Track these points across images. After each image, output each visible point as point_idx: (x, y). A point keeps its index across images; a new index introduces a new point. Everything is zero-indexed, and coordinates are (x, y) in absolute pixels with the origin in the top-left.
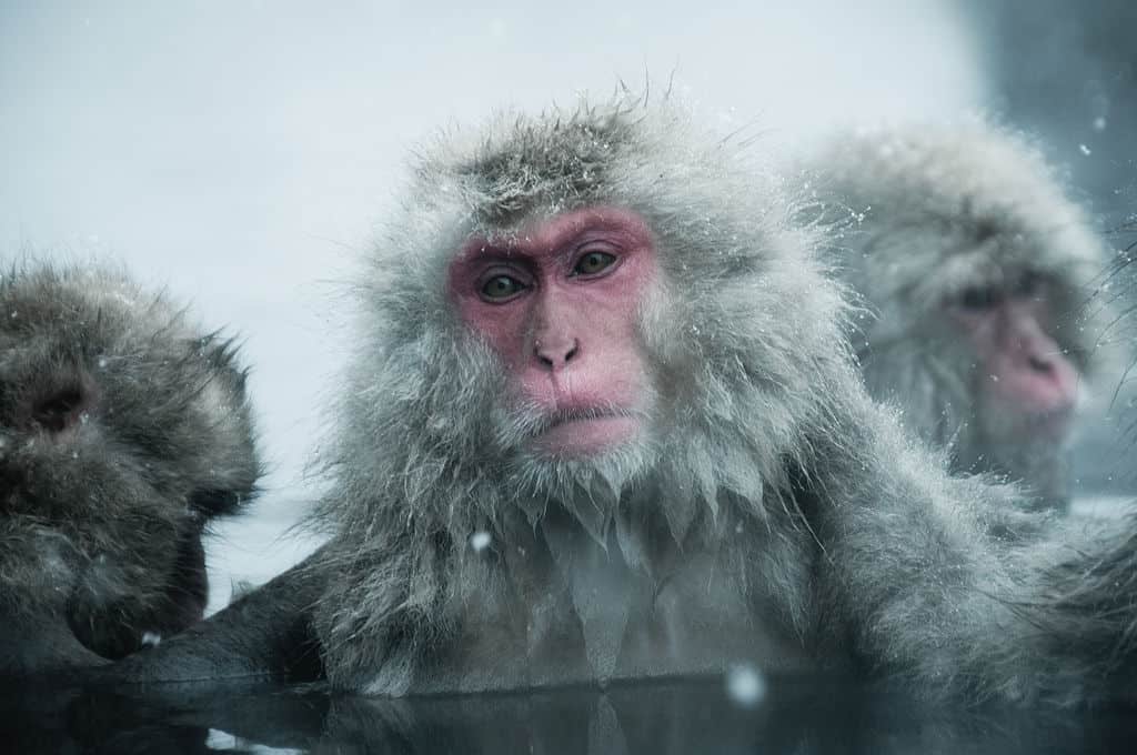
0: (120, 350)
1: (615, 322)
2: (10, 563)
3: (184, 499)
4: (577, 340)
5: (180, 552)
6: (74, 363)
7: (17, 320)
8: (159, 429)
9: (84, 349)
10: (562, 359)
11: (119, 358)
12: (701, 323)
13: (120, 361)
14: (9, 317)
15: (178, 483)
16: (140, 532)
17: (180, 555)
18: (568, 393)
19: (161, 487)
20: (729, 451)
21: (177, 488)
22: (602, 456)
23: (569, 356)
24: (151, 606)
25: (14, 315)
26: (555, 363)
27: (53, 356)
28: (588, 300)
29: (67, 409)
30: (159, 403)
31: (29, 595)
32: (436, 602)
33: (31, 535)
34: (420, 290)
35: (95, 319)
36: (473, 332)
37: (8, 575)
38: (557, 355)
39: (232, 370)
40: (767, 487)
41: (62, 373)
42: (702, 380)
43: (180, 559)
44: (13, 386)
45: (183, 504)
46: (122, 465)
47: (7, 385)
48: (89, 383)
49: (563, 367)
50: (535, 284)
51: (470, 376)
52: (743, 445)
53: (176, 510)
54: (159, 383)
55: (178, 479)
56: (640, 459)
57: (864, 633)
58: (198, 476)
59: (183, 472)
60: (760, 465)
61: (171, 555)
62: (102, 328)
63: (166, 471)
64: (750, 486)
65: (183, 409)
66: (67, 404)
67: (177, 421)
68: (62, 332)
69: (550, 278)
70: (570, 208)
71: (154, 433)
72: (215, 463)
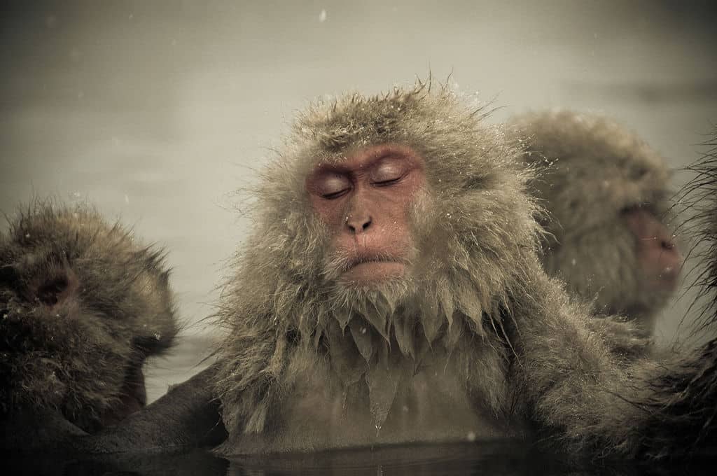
0: (89, 255)
1: (396, 210)
2: (27, 378)
3: (128, 342)
4: (371, 218)
5: (127, 373)
6: (62, 263)
7: (30, 239)
8: (112, 301)
9: (68, 256)
10: (361, 227)
11: (88, 259)
12: (452, 212)
13: (89, 261)
14: (25, 237)
15: (125, 333)
16: (102, 361)
17: (126, 375)
18: (363, 245)
19: (114, 335)
20: (465, 290)
21: (124, 335)
22: (383, 283)
23: (366, 226)
24: (109, 405)
25: (28, 236)
26: (356, 229)
27: (49, 259)
28: (382, 197)
29: (59, 292)
30: (113, 286)
31: (41, 396)
32: (282, 373)
33: (39, 363)
34: (289, 190)
35: (75, 238)
36: (316, 214)
37: (26, 385)
38: (358, 225)
39: (159, 270)
40: (485, 314)
41: (54, 269)
42: (452, 245)
43: (126, 377)
44: (25, 277)
45: (127, 344)
46: (91, 322)
47: (22, 276)
48: (70, 274)
49: (361, 232)
50: (352, 187)
51: (313, 239)
52: (473, 287)
53: (123, 349)
54: (113, 275)
55: (125, 330)
56: (406, 288)
57: (536, 408)
58: (136, 329)
59: (128, 326)
60: (481, 301)
61: (122, 375)
62: (79, 243)
63: (117, 325)
64: (474, 312)
65: (127, 289)
66: (59, 288)
67: (123, 296)
68: (54, 246)
69: (360, 183)
70: (373, 143)
71: (110, 303)
72: (147, 321)
